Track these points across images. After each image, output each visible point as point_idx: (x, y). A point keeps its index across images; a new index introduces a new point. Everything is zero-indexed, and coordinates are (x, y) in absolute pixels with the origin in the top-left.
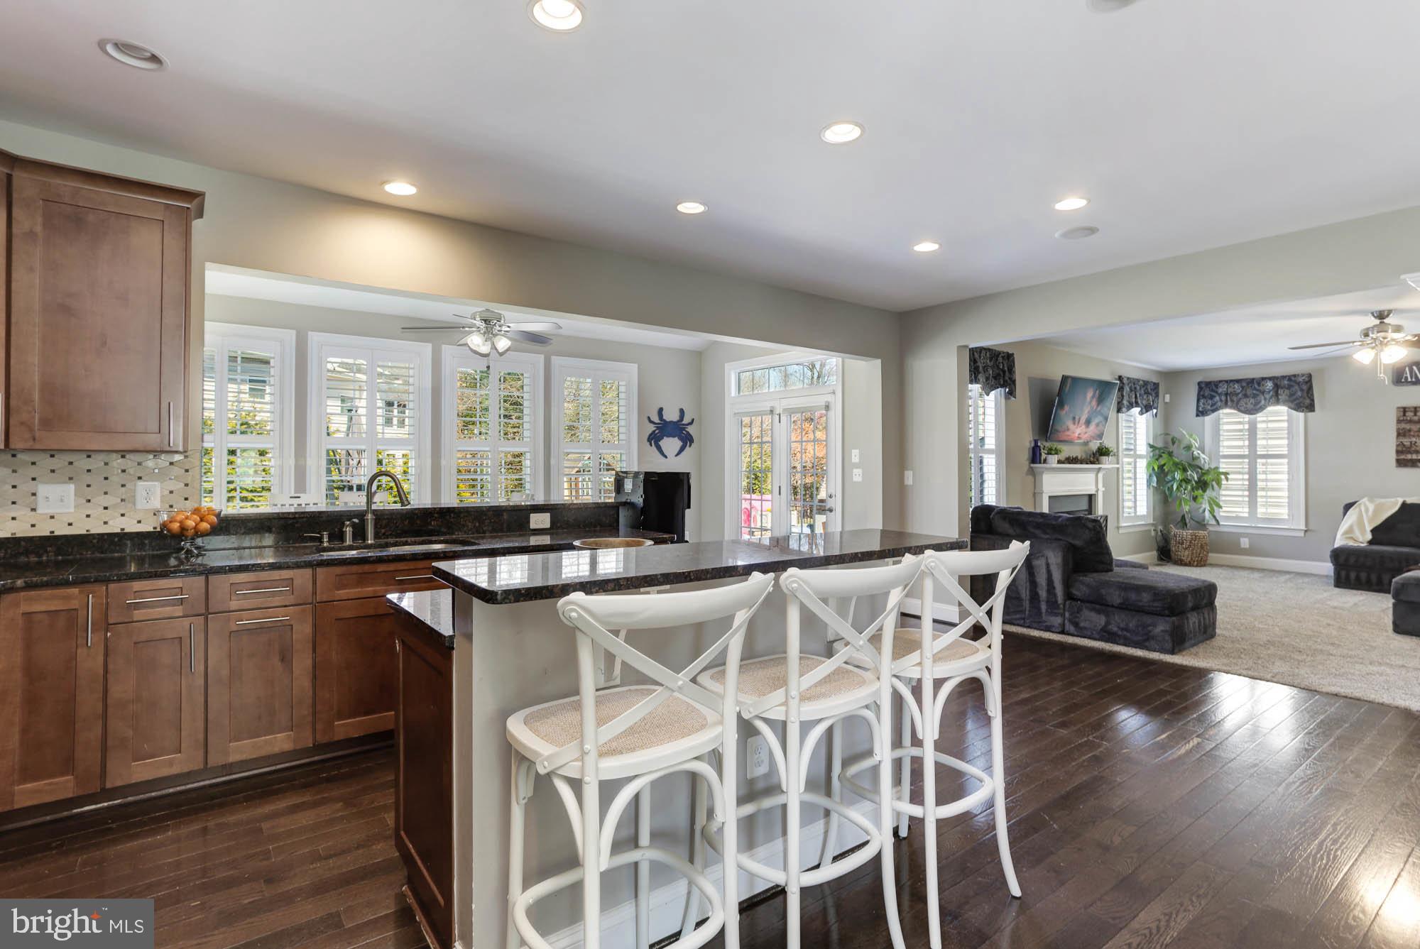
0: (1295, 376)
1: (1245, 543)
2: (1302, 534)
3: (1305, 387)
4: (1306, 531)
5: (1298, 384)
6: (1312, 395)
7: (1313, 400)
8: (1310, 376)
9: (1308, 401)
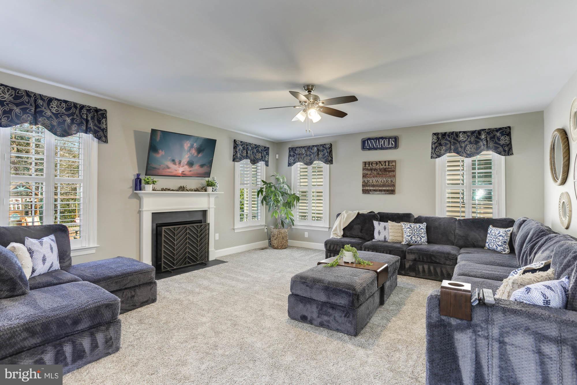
0: (325, 144)
1: (306, 235)
2: (327, 230)
3: (328, 151)
4: (329, 228)
5: (326, 149)
6: (332, 155)
7: (332, 158)
8: (331, 145)
9: (330, 158)
